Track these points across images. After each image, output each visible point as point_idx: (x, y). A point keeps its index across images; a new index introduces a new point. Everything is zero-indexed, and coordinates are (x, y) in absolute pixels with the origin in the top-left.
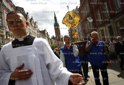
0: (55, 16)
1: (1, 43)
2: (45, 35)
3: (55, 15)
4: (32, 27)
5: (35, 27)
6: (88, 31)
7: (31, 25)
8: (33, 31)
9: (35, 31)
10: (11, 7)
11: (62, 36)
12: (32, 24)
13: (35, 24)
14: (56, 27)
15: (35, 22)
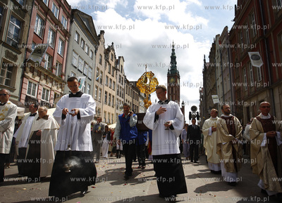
0: (173, 54)
1: (4, 84)
2: (139, 92)
3: (173, 50)
4: (108, 66)
5: (117, 70)
6: (247, 93)
7: (107, 60)
8: (107, 77)
9: (114, 79)
10: (60, 6)
11: (183, 103)
12: (110, 60)
13: (117, 62)
14: (172, 80)
15: (120, 57)
